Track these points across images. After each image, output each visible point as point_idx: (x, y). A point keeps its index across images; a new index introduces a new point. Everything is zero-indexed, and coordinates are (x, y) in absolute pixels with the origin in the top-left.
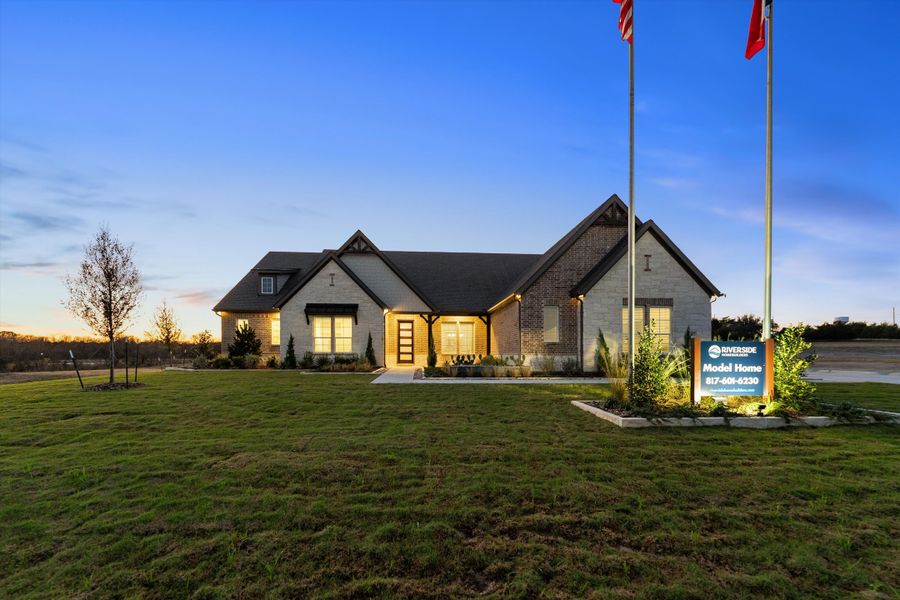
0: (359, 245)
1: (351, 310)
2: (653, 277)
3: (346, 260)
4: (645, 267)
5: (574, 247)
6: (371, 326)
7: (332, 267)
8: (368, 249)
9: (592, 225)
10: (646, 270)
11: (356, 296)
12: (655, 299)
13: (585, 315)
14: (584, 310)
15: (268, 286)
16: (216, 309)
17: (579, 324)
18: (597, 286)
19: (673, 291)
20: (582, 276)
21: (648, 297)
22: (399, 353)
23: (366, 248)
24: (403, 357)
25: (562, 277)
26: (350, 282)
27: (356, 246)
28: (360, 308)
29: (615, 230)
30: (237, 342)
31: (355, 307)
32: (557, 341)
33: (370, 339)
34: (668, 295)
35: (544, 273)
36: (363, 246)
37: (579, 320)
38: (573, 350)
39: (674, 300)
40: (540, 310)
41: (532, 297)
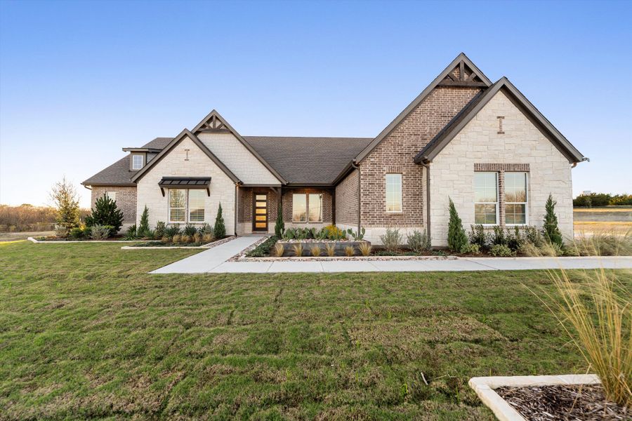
0: (213, 124)
1: (202, 182)
2: (507, 141)
3: (201, 137)
4: (498, 130)
5: (418, 110)
6: (223, 197)
7: (187, 143)
8: (223, 127)
9: (438, 87)
10: (499, 133)
11: (209, 169)
12: (509, 165)
13: (432, 182)
14: (431, 177)
15: (138, 163)
16: (85, 184)
17: (425, 193)
18: (445, 151)
19: (529, 155)
20: (428, 141)
21: (501, 161)
22: (255, 222)
23: (220, 126)
24: (258, 225)
25: (406, 143)
26: (204, 157)
27: (211, 125)
28: (212, 181)
29: (463, 91)
30: (95, 214)
31: (209, 179)
32: (401, 212)
33: (220, 210)
34: (523, 161)
35: (385, 137)
36: (218, 124)
37: (425, 188)
38: (419, 222)
39: (531, 167)
40: (382, 178)
41: (373, 164)
